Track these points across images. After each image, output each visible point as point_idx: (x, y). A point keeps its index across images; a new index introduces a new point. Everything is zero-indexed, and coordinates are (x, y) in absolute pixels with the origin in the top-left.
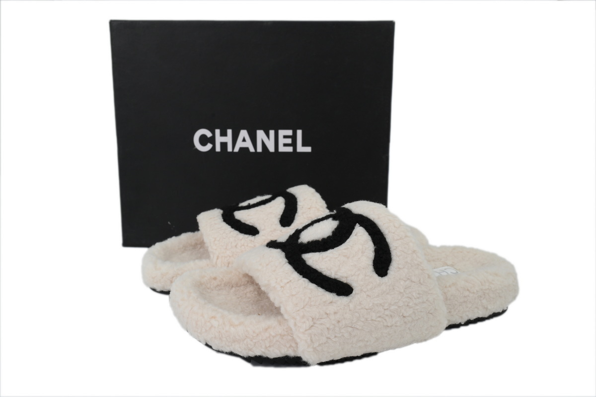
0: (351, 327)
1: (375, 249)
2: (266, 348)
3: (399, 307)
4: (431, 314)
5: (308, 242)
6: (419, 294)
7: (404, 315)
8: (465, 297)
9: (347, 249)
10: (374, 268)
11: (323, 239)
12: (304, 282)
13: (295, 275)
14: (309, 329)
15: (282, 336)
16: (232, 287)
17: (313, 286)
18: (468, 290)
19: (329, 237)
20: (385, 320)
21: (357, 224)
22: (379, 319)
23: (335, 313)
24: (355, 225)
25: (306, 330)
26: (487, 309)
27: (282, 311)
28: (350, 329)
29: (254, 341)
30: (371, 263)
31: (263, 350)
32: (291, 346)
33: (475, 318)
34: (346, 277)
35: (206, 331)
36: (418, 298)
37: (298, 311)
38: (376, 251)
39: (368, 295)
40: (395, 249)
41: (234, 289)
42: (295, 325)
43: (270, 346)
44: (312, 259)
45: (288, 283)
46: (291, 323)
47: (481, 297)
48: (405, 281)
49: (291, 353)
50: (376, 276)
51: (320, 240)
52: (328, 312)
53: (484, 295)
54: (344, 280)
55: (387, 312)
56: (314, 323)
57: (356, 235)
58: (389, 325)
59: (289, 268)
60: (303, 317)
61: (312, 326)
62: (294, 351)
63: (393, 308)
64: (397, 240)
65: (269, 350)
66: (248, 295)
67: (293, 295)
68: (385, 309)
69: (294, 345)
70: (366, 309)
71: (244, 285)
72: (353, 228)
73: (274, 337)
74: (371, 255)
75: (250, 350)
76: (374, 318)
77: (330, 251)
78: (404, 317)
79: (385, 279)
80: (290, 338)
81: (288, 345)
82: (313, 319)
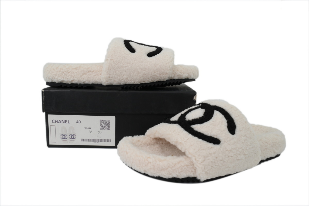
0: (222, 161)
1: (227, 121)
2: (179, 173)
3: (243, 150)
4: (255, 153)
5: (192, 120)
6: (250, 143)
7: (245, 154)
8: (266, 146)
9: (213, 121)
10: (229, 130)
11: (200, 118)
12: (196, 139)
13: (190, 136)
14: (203, 162)
15: (187, 166)
16: (147, 145)
17: (201, 140)
18: (267, 143)
19: (202, 117)
20: (237, 156)
21: (215, 110)
22: (235, 156)
23: (214, 153)
24: (214, 111)
25: (201, 162)
26: (275, 152)
27: (187, 153)
28: (222, 162)
29: (173, 169)
30: (226, 128)
31: (178, 174)
32: (192, 171)
33: (270, 157)
34: (216, 135)
35: (145, 165)
36: (250, 145)
37: (196, 152)
38: (228, 122)
39: (229, 144)
40: (236, 121)
41: (148, 146)
42: (195, 160)
43: (181, 172)
44: (197, 127)
45: (188, 139)
46: (193, 159)
47: (272, 146)
48: (244, 137)
49: (191, 175)
50: (230, 134)
51: (198, 118)
52: (211, 153)
53: (274, 145)
54: (215, 137)
55: (238, 153)
56: (205, 159)
57: (216, 115)
58: (239, 159)
59: (186, 133)
60: (199, 155)
61: (204, 160)
62: (193, 174)
63: (240, 150)
64: (237, 116)
65: (180, 174)
66: (156, 149)
67: (192, 145)
68: (237, 151)
69: (193, 170)
70: (228, 151)
71: (153, 144)
72: (214, 112)
73: (183, 166)
74: (226, 124)
75: (170, 174)
76: (232, 155)
77: (205, 123)
78: (245, 155)
79: (235, 136)
80: (191, 167)
81: (190, 171)
82: (204, 157)
